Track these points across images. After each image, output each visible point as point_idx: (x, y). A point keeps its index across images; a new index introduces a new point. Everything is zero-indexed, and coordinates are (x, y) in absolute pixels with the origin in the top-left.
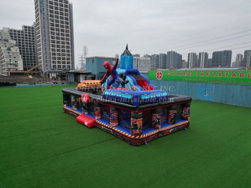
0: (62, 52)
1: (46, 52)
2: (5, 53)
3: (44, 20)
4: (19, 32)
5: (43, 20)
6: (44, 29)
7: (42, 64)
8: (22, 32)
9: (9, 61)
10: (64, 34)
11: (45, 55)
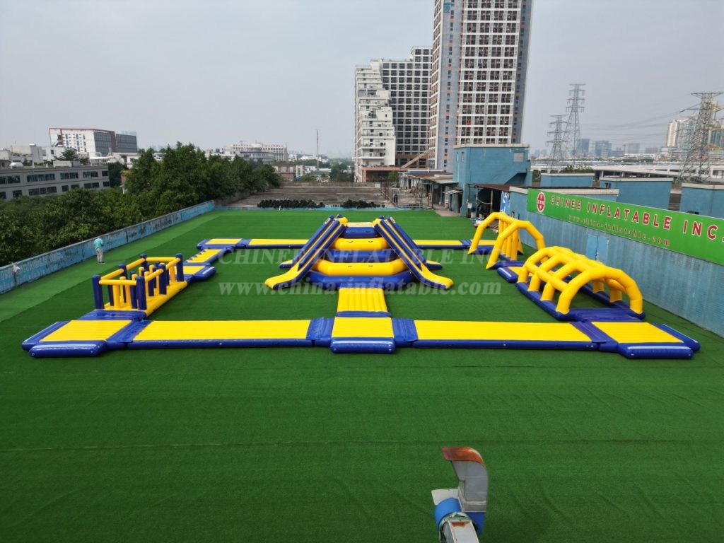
0: (490, 112)
1: (448, 118)
2: (365, 123)
3: (452, 30)
4: (402, 66)
5: (449, 31)
6: (450, 54)
7: (436, 148)
8: (410, 66)
9: (368, 142)
10: (499, 60)
11: (445, 125)
